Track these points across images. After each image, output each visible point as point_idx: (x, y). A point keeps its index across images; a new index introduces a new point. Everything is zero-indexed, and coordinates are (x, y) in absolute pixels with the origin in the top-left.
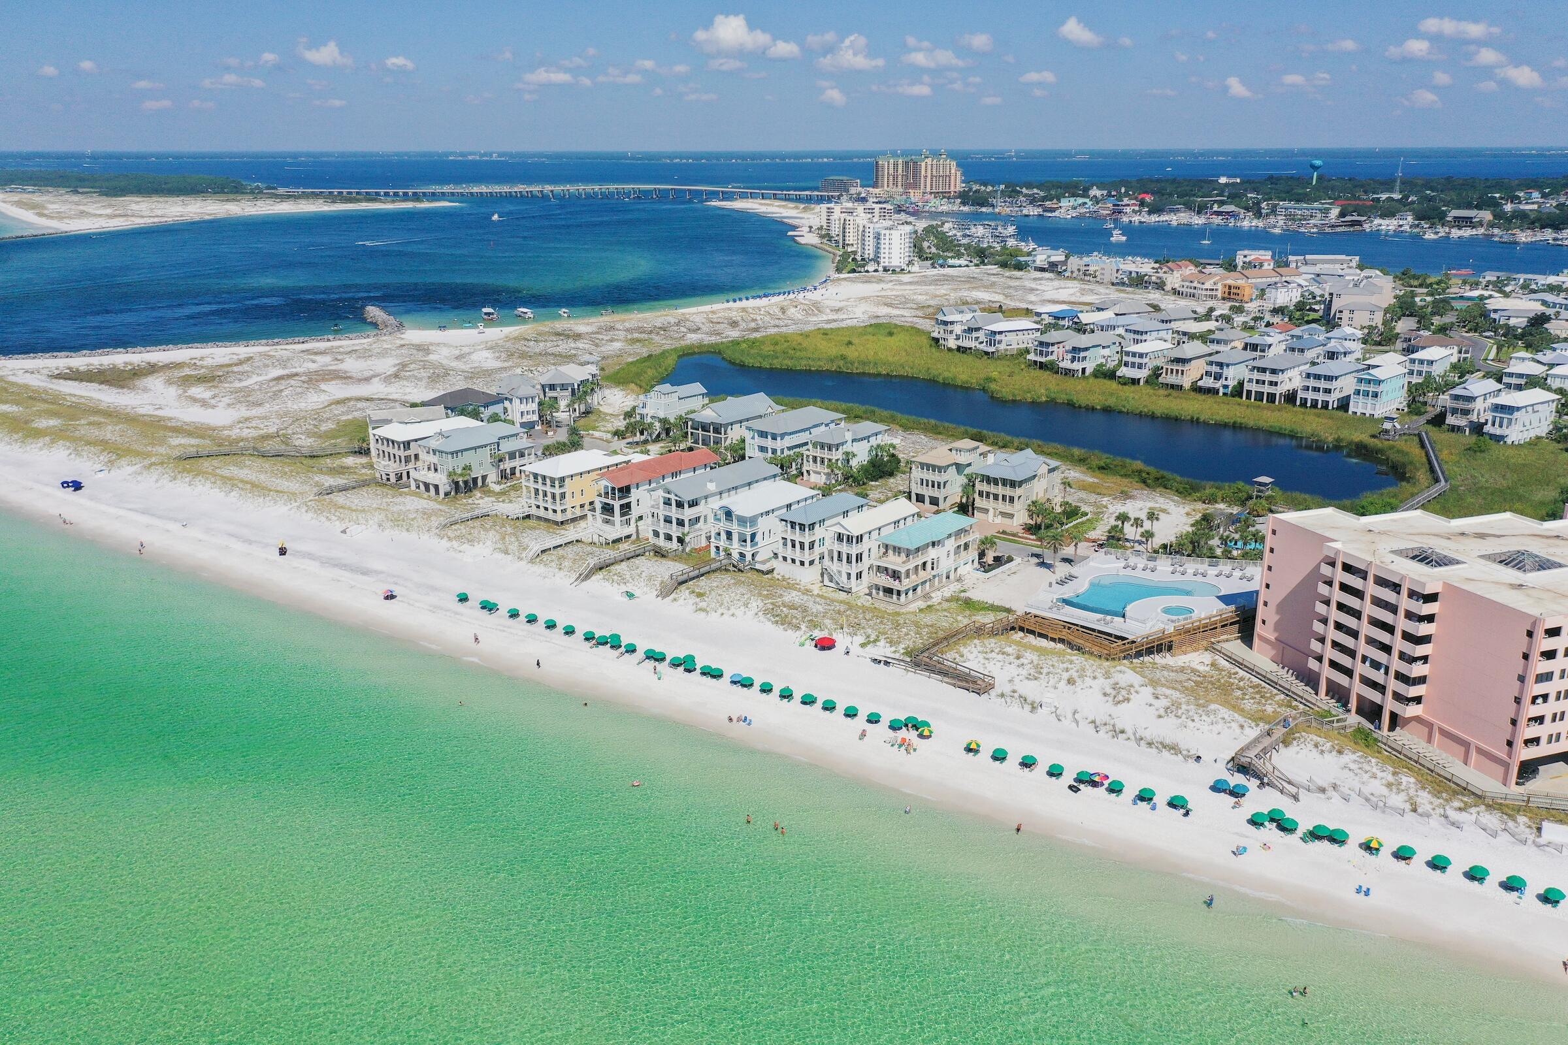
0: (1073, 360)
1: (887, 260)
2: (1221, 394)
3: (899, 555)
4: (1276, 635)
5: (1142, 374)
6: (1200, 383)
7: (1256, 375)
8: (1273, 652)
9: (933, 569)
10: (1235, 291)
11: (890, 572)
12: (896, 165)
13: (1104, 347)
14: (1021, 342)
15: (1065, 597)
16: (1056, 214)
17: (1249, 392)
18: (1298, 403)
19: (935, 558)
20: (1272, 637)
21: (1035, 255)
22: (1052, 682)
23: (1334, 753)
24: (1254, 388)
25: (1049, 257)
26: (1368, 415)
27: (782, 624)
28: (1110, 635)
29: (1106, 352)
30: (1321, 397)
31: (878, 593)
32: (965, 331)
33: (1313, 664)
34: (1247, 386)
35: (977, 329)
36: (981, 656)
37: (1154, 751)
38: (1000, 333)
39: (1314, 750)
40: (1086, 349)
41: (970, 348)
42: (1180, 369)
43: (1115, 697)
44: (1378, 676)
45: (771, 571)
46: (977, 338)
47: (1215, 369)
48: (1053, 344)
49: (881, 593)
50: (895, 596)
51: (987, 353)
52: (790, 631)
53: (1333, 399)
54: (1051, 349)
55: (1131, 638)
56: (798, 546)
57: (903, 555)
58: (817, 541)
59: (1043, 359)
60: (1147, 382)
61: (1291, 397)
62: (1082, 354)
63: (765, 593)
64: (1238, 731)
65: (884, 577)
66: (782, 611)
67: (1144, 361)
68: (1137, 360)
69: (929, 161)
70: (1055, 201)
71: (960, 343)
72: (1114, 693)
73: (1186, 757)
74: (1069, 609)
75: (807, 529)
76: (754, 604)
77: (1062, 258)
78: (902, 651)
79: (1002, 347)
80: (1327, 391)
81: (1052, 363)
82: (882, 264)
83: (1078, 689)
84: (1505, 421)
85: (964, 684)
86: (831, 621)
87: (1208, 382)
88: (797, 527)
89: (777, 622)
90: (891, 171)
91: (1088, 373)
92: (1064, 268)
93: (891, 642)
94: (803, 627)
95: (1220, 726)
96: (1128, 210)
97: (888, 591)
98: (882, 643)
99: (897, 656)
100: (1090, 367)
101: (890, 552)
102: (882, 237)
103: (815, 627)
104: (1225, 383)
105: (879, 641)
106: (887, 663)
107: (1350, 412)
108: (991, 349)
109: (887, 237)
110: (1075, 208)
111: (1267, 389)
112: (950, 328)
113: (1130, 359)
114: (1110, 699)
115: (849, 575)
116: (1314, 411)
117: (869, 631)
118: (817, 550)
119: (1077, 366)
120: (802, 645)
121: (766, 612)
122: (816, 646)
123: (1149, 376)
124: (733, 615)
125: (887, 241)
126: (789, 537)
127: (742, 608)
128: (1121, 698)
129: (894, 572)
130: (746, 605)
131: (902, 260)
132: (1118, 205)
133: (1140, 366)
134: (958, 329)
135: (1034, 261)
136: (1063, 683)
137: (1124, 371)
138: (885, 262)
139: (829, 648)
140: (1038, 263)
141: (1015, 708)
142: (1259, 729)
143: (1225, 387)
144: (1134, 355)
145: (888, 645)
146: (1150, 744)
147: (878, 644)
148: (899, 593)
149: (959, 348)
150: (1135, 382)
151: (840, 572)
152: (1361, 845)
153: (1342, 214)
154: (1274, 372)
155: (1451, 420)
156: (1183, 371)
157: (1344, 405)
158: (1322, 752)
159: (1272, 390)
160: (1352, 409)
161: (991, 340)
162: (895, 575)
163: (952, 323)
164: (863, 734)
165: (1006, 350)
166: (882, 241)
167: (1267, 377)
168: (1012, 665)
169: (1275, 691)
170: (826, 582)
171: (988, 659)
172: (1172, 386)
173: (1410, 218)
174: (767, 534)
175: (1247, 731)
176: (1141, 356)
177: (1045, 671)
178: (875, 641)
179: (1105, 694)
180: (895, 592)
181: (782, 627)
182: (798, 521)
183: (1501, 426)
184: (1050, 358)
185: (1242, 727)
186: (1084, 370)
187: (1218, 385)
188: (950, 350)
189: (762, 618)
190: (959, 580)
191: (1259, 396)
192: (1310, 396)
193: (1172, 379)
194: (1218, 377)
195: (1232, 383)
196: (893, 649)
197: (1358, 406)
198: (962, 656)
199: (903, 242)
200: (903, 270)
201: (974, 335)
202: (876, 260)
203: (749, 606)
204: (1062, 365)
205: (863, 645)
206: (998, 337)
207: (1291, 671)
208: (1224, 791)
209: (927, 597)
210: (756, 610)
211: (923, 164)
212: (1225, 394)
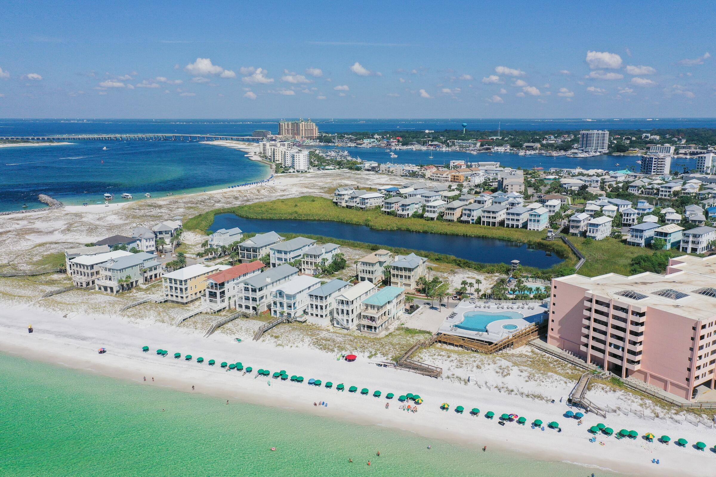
0: (403, 210)
1: (298, 167)
2: (471, 223)
3: (374, 309)
4: (559, 335)
5: (435, 216)
6: (462, 219)
7: (486, 214)
8: (558, 344)
9: (389, 314)
10: (457, 178)
11: (369, 318)
12: (288, 125)
13: (416, 204)
14: (376, 203)
15: (456, 324)
16: (363, 146)
17: (484, 222)
18: (505, 226)
19: (390, 309)
20: (557, 336)
21: (365, 164)
22: (469, 368)
23: (612, 392)
24: (486, 220)
25: (371, 164)
26: (536, 230)
27: (324, 349)
28: (483, 341)
29: (417, 206)
30: (515, 223)
31: (364, 329)
32: (349, 198)
33: (583, 348)
34: (482, 219)
35: (356, 198)
36: (430, 358)
37: (530, 399)
38: (367, 199)
39: (602, 391)
40: (409, 205)
41: (353, 206)
42: (452, 212)
43: (502, 373)
44: (619, 352)
45: (305, 322)
46: (356, 201)
47: (467, 212)
48: (393, 203)
49: (366, 329)
50: (373, 330)
51: (362, 208)
52: (329, 353)
53: (520, 224)
54: (392, 205)
55: (495, 342)
56: (319, 307)
57: (376, 309)
58: (328, 305)
59: (389, 210)
60: (437, 219)
61: (502, 223)
62: (407, 207)
63: (310, 333)
64: (564, 385)
65: (367, 320)
66: (322, 342)
67: (436, 209)
68: (432, 209)
69: (303, 123)
70: (361, 140)
71: (348, 204)
72: (501, 371)
73: (547, 401)
74: (459, 330)
75: (324, 299)
76: (307, 340)
77: (377, 165)
78: (391, 359)
79: (368, 205)
80: (518, 220)
81: (393, 211)
82: (296, 169)
83: (483, 371)
84: (595, 230)
85: (427, 373)
86: (349, 346)
87: (464, 218)
88: (319, 298)
89: (321, 348)
90: (286, 127)
91: (410, 215)
92: (378, 169)
93: (383, 354)
94: (336, 350)
95: (555, 384)
96: (393, 144)
97: (370, 327)
98: (379, 355)
99: (389, 361)
100: (411, 213)
101: (369, 308)
102: (295, 157)
103: (342, 349)
104: (472, 218)
105: (377, 354)
106: (385, 366)
107: (528, 229)
108: (364, 206)
109: (298, 156)
110: (370, 143)
111: (491, 220)
112: (343, 197)
113: (429, 209)
114: (500, 374)
115: (347, 320)
116: (513, 229)
117: (371, 349)
118: (329, 309)
119: (405, 213)
120: (338, 360)
121: (314, 344)
122: (346, 360)
123: (438, 216)
124: (297, 346)
125: (298, 158)
126: (314, 303)
127: (301, 342)
128: (505, 374)
129: (371, 317)
130: (303, 341)
131: (305, 167)
132: (389, 142)
133: (434, 212)
134: (346, 198)
135: (364, 166)
136: (475, 368)
137: (426, 214)
138: (297, 168)
139: (353, 360)
140: (366, 167)
141: (457, 383)
142: (574, 383)
143: (473, 220)
144: (431, 207)
145: (382, 356)
146: (528, 396)
147: (377, 356)
148: (375, 328)
149: (347, 206)
150: (432, 219)
151: (343, 320)
152: (643, 437)
153: (482, 145)
154: (493, 212)
155: (571, 231)
156: (453, 214)
157: (525, 226)
158: (606, 392)
159: (494, 220)
160: (529, 228)
161: (363, 202)
162: (372, 319)
163: (344, 195)
164: (387, 406)
165: (370, 206)
166: (296, 159)
167: (491, 215)
168: (447, 361)
169: (566, 363)
170: (335, 325)
171: (434, 359)
172: (449, 221)
173: (508, 147)
174: (300, 302)
175: (569, 384)
176: (434, 207)
177: (464, 363)
178: (375, 354)
179: (497, 372)
180: (373, 328)
181: (325, 351)
182: (319, 295)
183: (593, 233)
184: (392, 210)
185: (566, 383)
186: (408, 214)
187: (470, 219)
188: (343, 207)
189: (313, 347)
190: (398, 319)
191: (488, 223)
192: (510, 222)
193: (449, 217)
194: (469, 216)
195: (475, 218)
196: (386, 358)
197: (531, 226)
198: (422, 359)
199: (305, 158)
200: (306, 171)
201: (355, 200)
202: (293, 166)
203: (304, 341)
204: (398, 212)
205: (370, 357)
206: (366, 201)
207: (570, 352)
208: (571, 417)
209: (387, 329)
210: (309, 343)
211: (301, 125)
212: (472, 223)
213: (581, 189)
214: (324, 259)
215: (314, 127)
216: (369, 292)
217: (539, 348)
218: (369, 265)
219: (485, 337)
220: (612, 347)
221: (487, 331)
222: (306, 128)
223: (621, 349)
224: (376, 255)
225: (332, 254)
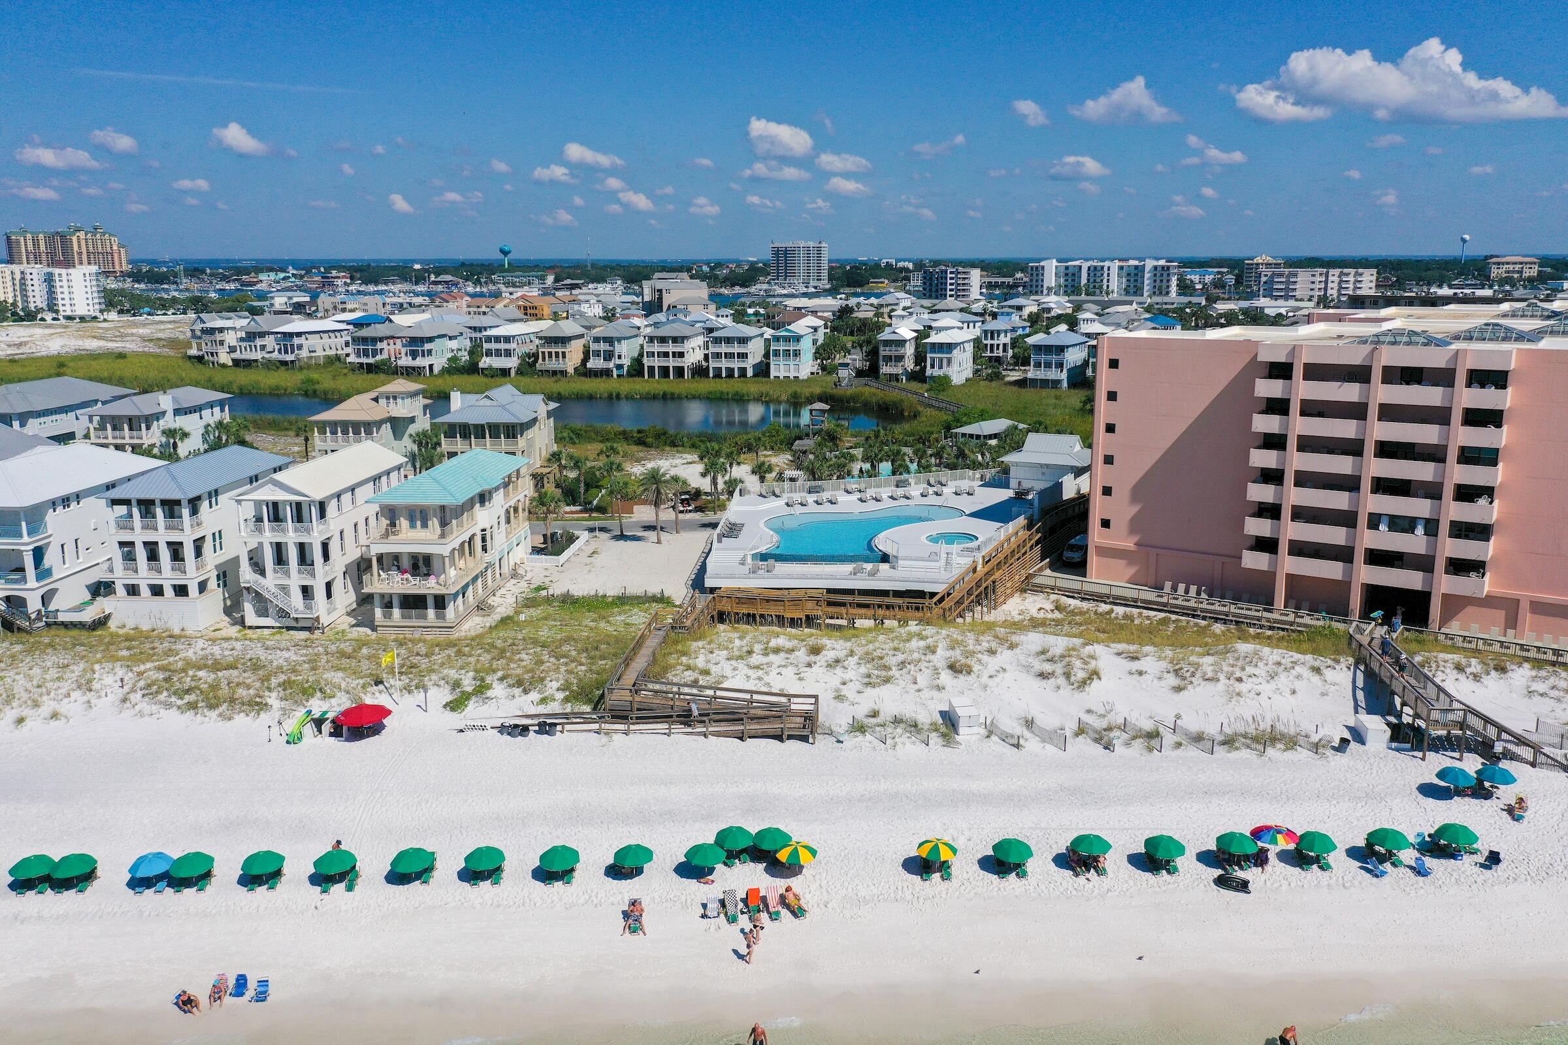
0: (414, 355)
1: (68, 308)
2: (615, 376)
3: (425, 525)
4: (1136, 538)
5: (512, 363)
6: (589, 365)
7: (656, 348)
9: (484, 549)
10: (532, 311)
11: (406, 563)
12: (36, 243)
13: (451, 338)
14: (327, 348)
15: (763, 549)
16: (258, 287)
17: (651, 369)
18: (711, 375)
19: (488, 526)
20: (1129, 544)
21: (272, 298)
22: (923, 680)
23: (1493, 673)
24: (657, 362)
25: (290, 298)
26: (792, 377)
27: (211, 707)
29: (454, 344)
30: (736, 364)
31: (387, 616)
32: (242, 339)
33: (1254, 561)
34: (646, 362)
35: (262, 335)
36: (741, 664)
37: (1245, 754)
38: (299, 334)
39: (1462, 677)
40: (430, 340)
41: (256, 361)
42: (560, 350)
43: (1067, 675)
45: (100, 622)
46: (263, 347)
47: (603, 346)
48: (381, 340)
49: (396, 612)
50: (431, 613)
51: (284, 363)
52: (241, 720)
53: (749, 364)
54: (379, 346)
56: (164, 554)
57: (434, 523)
58: (209, 539)
59: (371, 360)
60: (520, 372)
61: (700, 371)
62: (427, 346)
63: (125, 653)
64: (1315, 679)
65: (397, 577)
66: (194, 678)
67: (513, 346)
68: (502, 346)
69: (82, 234)
70: (253, 274)
71: (237, 355)
72: (1059, 668)
73: (1316, 747)
75: (186, 512)
76: (109, 680)
77: (308, 299)
78: (560, 696)
79: (304, 353)
80: (743, 356)
81: (383, 362)
82: (62, 313)
83: (985, 679)
84: (945, 362)
85: (754, 727)
86: (340, 674)
87: (594, 363)
88: (159, 511)
89: (193, 706)
90: (30, 247)
91: (436, 370)
92: (313, 309)
93: (519, 683)
94: (273, 699)
95: (1283, 680)
96: (339, 282)
97: (413, 603)
98: (498, 690)
99: (554, 707)
100: (439, 361)
101: (404, 523)
102: (57, 278)
103: (307, 692)
104: (618, 362)
105: (489, 687)
106: (545, 728)
107: (772, 377)
108: (289, 357)
109: (64, 278)
110: (278, 282)
111: (671, 363)
112: (219, 337)
113: (493, 346)
114: (1061, 681)
115: (306, 591)
116: (732, 381)
117: (452, 674)
118: (213, 558)
119: (420, 362)
120: (293, 740)
121: (151, 691)
122: (336, 733)
123: (520, 364)
124: (55, 716)
125: (65, 283)
126: (139, 536)
127: (76, 695)
128: (1081, 675)
129: (414, 557)
130: (86, 685)
131: (91, 308)
132: (328, 277)
133: (508, 353)
134: (231, 338)
135: (272, 305)
136: (946, 677)
137: (485, 362)
138: (65, 309)
139: (376, 729)
140: (277, 307)
141: (909, 748)
142: (1343, 666)
143: (619, 367)
144: (497, 339)
145: (517, 691)
146: (1229, 742)
147: (489, 693)
148: (440, 602)
149: (237, 363)
150: (505, 372)
151: (284, 589)
153: (557, 280)
154: (675, 340)
155: (885, 369)
156: (564, 353)
157: (763, 370)
158: (1476, 677)
159: (678, 362)
160: (773, 373)
161: (285, 346)
162: (421, 565)
163: (221, 330)
164: (632, 917)
165: (311, 357)
166: (58, 284)
167: (671, 348)
168: (815, 668)
170: (251, 618)
171: (757, 667)
172: (555, 373)
173: (619, 282)
174: (70, 549)
175: (1329, 674)
176: (507, 339)
177: (892, 661)
178: (481, 689)
179: (1043, 675)
180: (430, 602)
181: (214, 714)
182: (157, 494)
183: (941, 367)
184: (379, 358)
185: (1317, 670)
186: (431, 366)
187: (611, 365)
188: (224, 366)
189: (144, 706)
190: (514, 575)
191: (665, 371)
192: (724, 364)
193: (552, 365)
194: (609, 356)
195: (626, 362)
196: (534, 696)
197: (779, 369)
198: (707, 672)
199: (88, 283)
200: (95, 318)
201: (259, 342)
202: (52, 307)
203: (96, 685)
204: (402, 363)
205: (455, 706)
206: (296, 341)
207: (1193, 589)
208: (1460, 792)
209: (482, 607)
210: (120, 693)
211: (74, 239)
212: (619, 376)
213: (840, 317)
214: (170, 433)
215: (115, 248)
216: (384, 479)
217: (1071, 594)
218: (357, 432)
219: (885, 578)
220: (1383, 527)
221: (885, 558)
222: (91, 249)
223: (1420, 530)
224: (376, 400)
225: (203, 423)
